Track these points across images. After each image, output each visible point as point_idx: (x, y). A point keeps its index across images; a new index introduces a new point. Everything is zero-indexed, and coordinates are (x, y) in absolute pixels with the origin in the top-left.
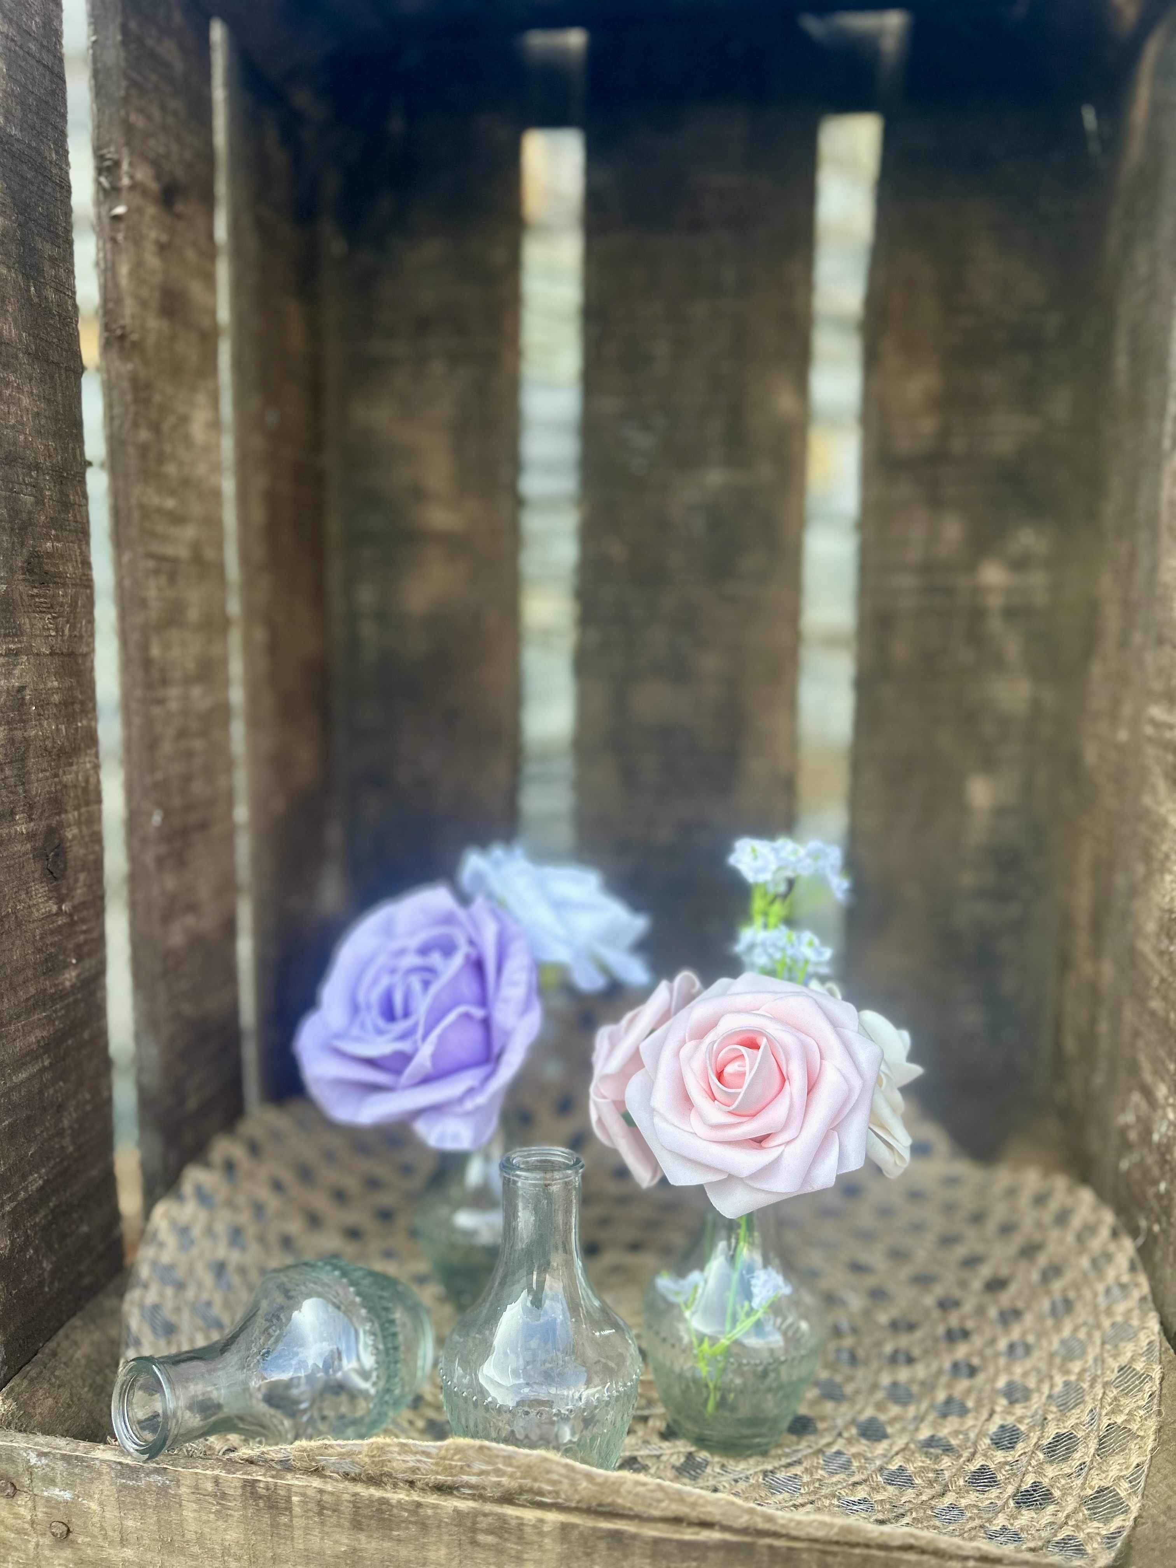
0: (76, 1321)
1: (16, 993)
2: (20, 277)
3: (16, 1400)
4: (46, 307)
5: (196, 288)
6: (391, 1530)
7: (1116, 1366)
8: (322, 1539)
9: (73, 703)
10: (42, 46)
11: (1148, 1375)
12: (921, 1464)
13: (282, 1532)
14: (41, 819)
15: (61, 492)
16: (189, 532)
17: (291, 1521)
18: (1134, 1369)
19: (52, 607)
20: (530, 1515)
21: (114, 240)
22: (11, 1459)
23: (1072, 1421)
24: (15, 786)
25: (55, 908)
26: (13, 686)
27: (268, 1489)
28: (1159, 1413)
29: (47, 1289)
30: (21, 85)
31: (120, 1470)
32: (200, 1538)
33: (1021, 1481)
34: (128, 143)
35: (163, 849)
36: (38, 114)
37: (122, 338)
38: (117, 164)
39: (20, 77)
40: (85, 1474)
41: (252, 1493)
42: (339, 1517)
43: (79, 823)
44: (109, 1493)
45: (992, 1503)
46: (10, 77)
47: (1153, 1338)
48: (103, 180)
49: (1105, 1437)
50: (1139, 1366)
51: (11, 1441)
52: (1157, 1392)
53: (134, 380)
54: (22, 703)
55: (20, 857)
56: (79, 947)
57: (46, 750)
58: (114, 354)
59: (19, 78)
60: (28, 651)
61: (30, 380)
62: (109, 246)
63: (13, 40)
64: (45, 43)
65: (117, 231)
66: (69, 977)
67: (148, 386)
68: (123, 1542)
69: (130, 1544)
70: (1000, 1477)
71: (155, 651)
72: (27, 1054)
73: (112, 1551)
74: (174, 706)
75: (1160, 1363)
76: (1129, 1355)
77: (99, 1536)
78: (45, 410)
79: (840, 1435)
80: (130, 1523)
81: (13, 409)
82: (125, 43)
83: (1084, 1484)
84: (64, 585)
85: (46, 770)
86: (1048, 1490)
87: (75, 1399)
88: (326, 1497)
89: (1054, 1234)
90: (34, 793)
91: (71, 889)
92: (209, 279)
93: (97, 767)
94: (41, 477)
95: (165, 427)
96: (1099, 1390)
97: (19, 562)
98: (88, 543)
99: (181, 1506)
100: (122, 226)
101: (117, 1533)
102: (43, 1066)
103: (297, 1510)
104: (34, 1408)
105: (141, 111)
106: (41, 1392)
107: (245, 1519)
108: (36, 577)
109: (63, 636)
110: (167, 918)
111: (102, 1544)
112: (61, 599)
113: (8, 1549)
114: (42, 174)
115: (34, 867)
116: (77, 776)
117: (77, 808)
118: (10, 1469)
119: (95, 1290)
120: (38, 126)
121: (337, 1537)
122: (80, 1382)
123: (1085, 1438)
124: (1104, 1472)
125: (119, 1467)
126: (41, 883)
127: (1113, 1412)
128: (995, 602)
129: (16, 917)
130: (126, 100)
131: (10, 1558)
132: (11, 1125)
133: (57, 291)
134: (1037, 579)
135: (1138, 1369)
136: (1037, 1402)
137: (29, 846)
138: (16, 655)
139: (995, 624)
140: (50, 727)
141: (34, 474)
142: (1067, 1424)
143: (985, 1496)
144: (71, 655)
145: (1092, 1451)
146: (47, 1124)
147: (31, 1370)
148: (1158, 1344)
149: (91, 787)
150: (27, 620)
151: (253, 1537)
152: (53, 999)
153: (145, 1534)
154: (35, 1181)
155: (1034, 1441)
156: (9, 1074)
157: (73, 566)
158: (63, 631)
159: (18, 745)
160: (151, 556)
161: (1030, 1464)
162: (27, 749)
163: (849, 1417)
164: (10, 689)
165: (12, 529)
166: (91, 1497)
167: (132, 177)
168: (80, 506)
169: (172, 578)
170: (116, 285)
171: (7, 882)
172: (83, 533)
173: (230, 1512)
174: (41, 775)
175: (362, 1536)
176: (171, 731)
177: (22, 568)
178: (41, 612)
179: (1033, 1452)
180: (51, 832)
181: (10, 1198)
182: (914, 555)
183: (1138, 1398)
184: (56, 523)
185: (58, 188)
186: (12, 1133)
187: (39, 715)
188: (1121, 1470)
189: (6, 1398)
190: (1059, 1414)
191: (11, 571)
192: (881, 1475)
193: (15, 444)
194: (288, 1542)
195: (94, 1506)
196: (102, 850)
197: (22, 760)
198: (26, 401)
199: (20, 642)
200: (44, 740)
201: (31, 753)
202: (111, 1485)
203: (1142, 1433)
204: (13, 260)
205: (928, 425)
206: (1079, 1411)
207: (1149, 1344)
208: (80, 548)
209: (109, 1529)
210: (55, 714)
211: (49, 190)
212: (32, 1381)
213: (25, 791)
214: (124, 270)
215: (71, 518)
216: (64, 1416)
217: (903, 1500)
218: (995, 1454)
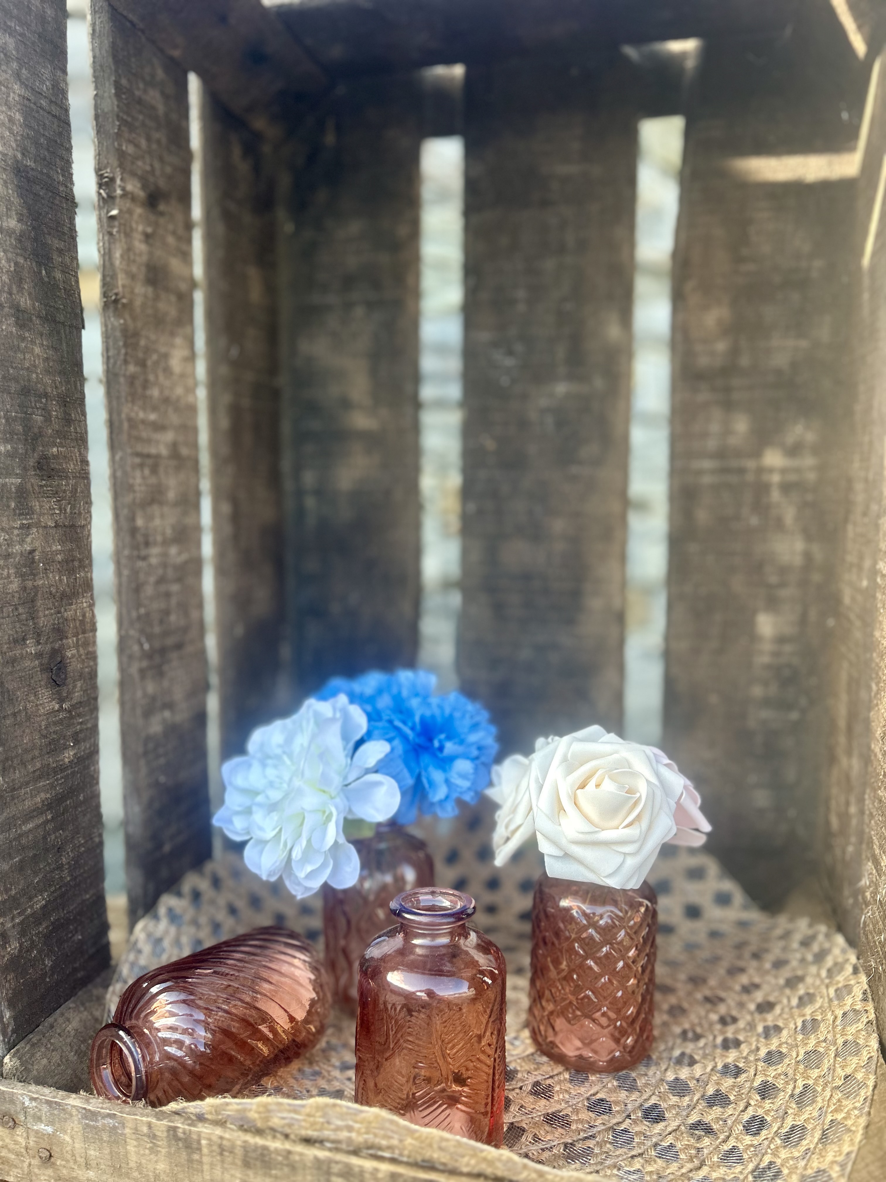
0: (70, 1004)
1: (26, 766)
2: (34, 264)
3: (20, 1059)
4: (54, 284)
5: (175, 264)
6: (270, 1169)
7: (843, 1074)
8: (223, 1173)
9: (73, 561)
10: (51, 102)
11: (865, 1083)
12: (686, 1143)
13: (195, 1166)
14: (47, 644)
15: (65, 412)
16: (169, 436)
17: (201, 1158)
18: (855, 1078)
19: (57, 493)
20: (369, 1164)
21: (110, 234)
22: (12, 1102)
23: (806, 1116)
24: (27, 620)
25: (57, 707)
26: (26, 550)
27: (184, 1133)
28: (869, 1113)
29: (48, 980)
30: (34, 130)
31: (84, 1114)
32: (139, 1167)
33: (761, 1160)
34: (121, 166)
35: (145, 664)
36: (48, 150)
37: (116, 301)
38: (112, 180)
39: (34, 124)
40: (62, 1115)
41: (174, 1136)
42: (234, 1158)
43: (77, 646)
44: (77, 1130)
45: (735, 1177)
46: (26, 125)
47: (872, 1054)
48: (102, 191)
49: (827, 1129)
50: (859, 1076)
51: (13, 1088)
52: (870, 1098)
53: (125, 331)
54: (33, 561)
55: (30, 670)
56: (77, 733)
57: (51, 594)
58: (111, 313)
59: (32, 125)
60: (38, 525)
61: (42, 336)
62: (106, 238)
63: (29, 100)
64: (54, 99)
65: (112, 227)
66: (68, 755)
67: (136, 334)
68: (88, 1166)
69: (92, 1167)
70: (745, 1156)
71: (140, 522)
72: (34, 811)
73: (80, 1172)
74: (154, 561)
75: (875, 1074)
76: (854, 1066)
77: (71, 1161)
78: (53, 356)
79: (629, 1116)
80: (92, 1152)
81: (27, 356)
82: (118, 95)
83: (806, 1165)
84: (67, 478)
85: (51, 609)
86: (779, 1169)
87: (64, 1060)
88: (225, 1143)
89: (813, 969)
90: (42, 625)
91: (69, 693)
92: (186, 256)
93: (92, 606)
94: (49, 403)
95: (149, 363)
96: (828, 1093)
97: (31, 462)
98: (86, 448)
99: (126, 1142)
100: (116, 223)
101: (83, 1159)
102: (47, 819)
103: (205, 1151)
104: (32, 1065)
105: (130, 141)
106: (39, 1054)
107: (169, 1155)
108: (44, 473)
109: (65, 513)
110: (148, 713)
111: (73, 1166)
112: (64, 488)
113: (10, 1166)
114: (51, 192)
115: (41, 678)
116: (76, 613)
117: (76, 635)
118: (12, 1109)
119: (84, 982)
120: (48, 158)
121: (233, 1172)
122: (69, 1048)
123: (813, 1130)
124: (822, 1157)
125: (84, 1111)
126: (47, 688)
127: (836, 1111)
128: (776, 478)
129: (26, 713)
130: (119, 135)
131: (12, 1173)
132: (21, 861)
133: (63, 272)
134: (808, 461)
135: (859, 1078)
136: (782, 1099)
137: (37, 662)
138: (28, 528)
139: (776, 495)
140: (54, 577)
141: (44, 400)
142: (801, 1118)
143: (731, 1171)
144: (73, 526)
145: (816, 1140)
146: (50, 861)
147: (34, 1038)
148: (876, 1059)
149: (88, 620)
150: (37, 504)
151: (176, 1168)
152: (55, 771)
153: (102, 1161)
154: (39, 902)
155: (775, 1129)
156: (20, 824)
157: (74, 464)
158: (65, 510)
159: (28, 591)
160: (138, 455)
161: (769, 1147)
162: (36, 595)
163: (637, 1104)
164: (23, 551)
165: (26, 440)
166: (65, 1132)
167: (123, 189)
168: (80, 421)
169: (154, 470)
170: (112, 264)
171: (19, 688)
172: (82, 440)
173: (159, 1149)
174: (47, 612)
175: (250, 1173)
176: (152, 579)
177: (34, 466)
178: (48, 497)
179: (773, 1138)
180: (55, 652)
181: (19, 913)
182: (712, 444)
183: (855, 1100)
184: (62, 434)
185: (64, 200)
186: (21, 868)
187: (46, 569)
188: (835, 1156)
189: (13, 1056)
190: (797, 1109)
191: (25, 469)
192: (655, 1150)
193: (29, 380)
194: (200, 1174)
195: (67, 1138)
196: (96, 664)
197: (32, 601)
198: (37, 350)
199: (31, 519)
200: (50, 587)
201: (39, 595)
202: (79, 1124)
203: (853, 1128)
204: (28, 253)
205: (721, 346)
206: (811, 1108)
207: (869, 1059)
208: (80, 452)
209: (77, 1156)
210: (58, 569)
211: (57, 202)
212: (33, 1045)
213: (34, 624)
214: (117, 254)
215: (73, 430)
216: (54, 1072)
217: (668, 1171)
218: (744, 1138)
